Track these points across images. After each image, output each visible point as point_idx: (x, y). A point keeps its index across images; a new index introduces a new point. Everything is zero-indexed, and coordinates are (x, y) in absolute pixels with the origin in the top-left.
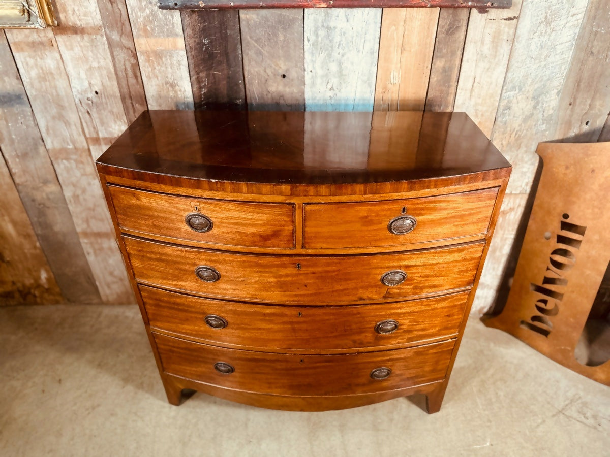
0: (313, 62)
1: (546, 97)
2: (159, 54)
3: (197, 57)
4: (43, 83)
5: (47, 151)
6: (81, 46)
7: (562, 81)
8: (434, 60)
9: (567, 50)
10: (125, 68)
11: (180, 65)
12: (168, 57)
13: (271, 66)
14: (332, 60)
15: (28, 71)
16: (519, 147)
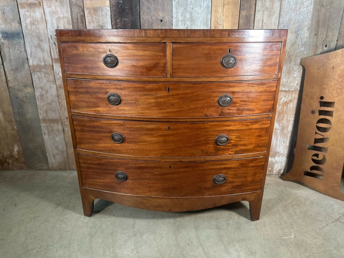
0: (177, 13)
1: (302, 31)
2: (96, 9)
3: (116, 11)
4: (32, 26)
5: (29, 66)
6: (55, 6)
7: (309, 22)
8: (241, 11)
9: (310, 5)
10: (77, 18)
11: (106, 15)
12: (101, 11)
13: (155, 15)
14: (187, 11)
15: (25, 19)
16: (291, 61)
